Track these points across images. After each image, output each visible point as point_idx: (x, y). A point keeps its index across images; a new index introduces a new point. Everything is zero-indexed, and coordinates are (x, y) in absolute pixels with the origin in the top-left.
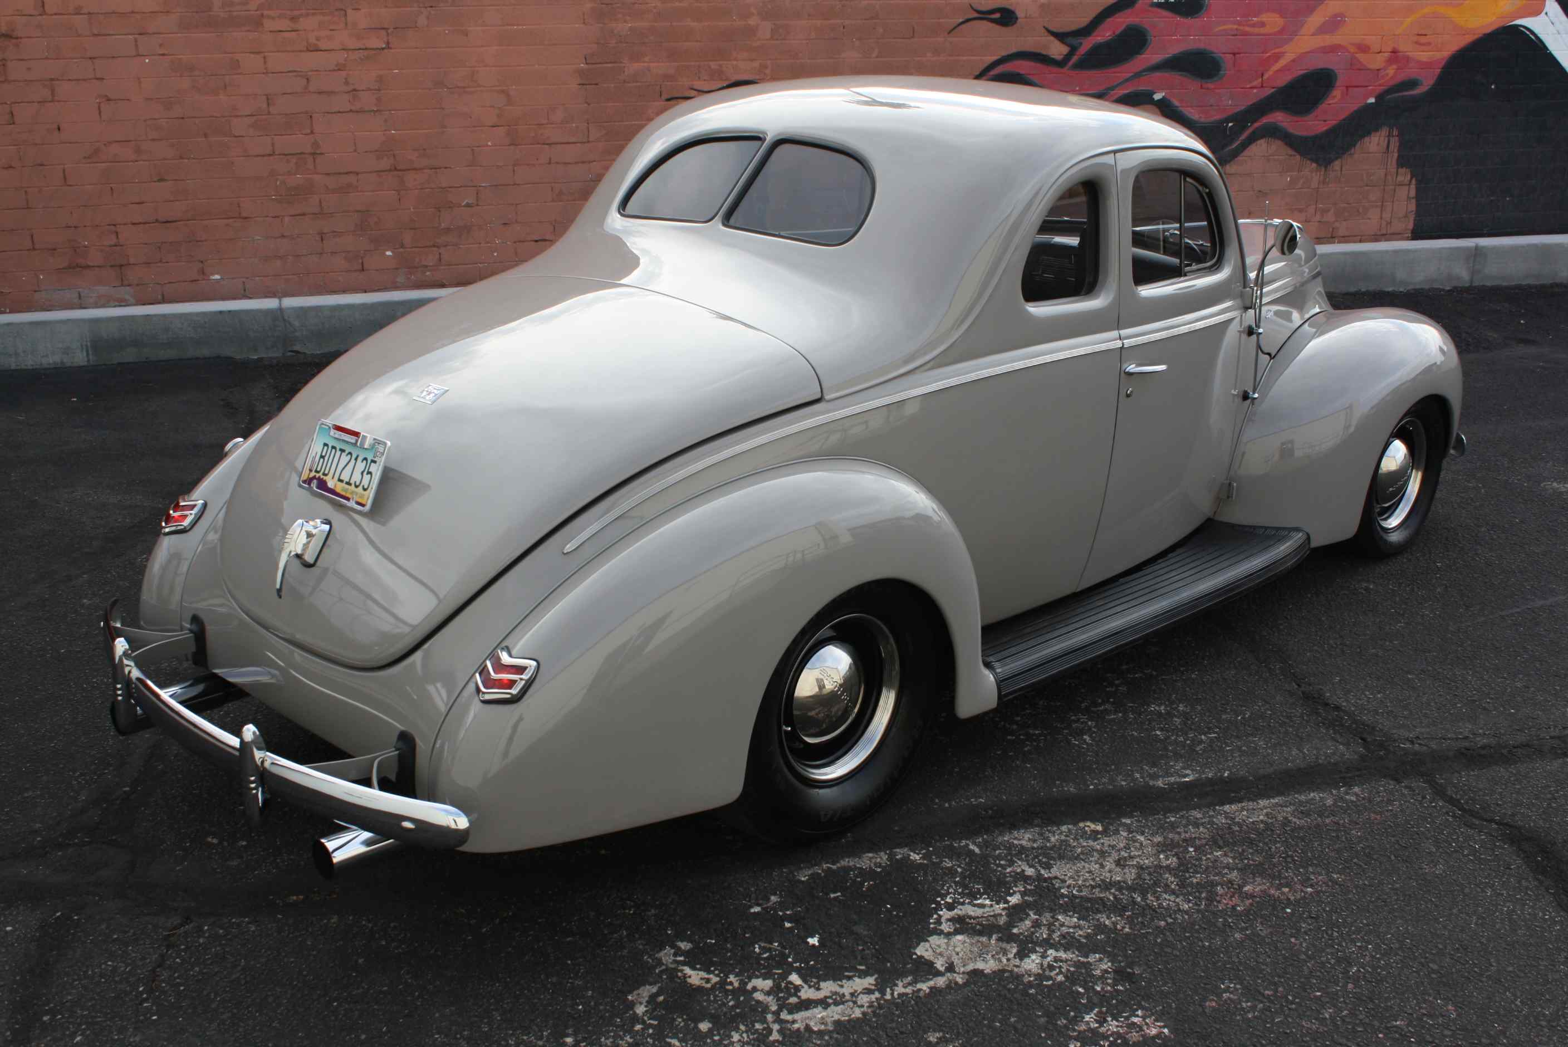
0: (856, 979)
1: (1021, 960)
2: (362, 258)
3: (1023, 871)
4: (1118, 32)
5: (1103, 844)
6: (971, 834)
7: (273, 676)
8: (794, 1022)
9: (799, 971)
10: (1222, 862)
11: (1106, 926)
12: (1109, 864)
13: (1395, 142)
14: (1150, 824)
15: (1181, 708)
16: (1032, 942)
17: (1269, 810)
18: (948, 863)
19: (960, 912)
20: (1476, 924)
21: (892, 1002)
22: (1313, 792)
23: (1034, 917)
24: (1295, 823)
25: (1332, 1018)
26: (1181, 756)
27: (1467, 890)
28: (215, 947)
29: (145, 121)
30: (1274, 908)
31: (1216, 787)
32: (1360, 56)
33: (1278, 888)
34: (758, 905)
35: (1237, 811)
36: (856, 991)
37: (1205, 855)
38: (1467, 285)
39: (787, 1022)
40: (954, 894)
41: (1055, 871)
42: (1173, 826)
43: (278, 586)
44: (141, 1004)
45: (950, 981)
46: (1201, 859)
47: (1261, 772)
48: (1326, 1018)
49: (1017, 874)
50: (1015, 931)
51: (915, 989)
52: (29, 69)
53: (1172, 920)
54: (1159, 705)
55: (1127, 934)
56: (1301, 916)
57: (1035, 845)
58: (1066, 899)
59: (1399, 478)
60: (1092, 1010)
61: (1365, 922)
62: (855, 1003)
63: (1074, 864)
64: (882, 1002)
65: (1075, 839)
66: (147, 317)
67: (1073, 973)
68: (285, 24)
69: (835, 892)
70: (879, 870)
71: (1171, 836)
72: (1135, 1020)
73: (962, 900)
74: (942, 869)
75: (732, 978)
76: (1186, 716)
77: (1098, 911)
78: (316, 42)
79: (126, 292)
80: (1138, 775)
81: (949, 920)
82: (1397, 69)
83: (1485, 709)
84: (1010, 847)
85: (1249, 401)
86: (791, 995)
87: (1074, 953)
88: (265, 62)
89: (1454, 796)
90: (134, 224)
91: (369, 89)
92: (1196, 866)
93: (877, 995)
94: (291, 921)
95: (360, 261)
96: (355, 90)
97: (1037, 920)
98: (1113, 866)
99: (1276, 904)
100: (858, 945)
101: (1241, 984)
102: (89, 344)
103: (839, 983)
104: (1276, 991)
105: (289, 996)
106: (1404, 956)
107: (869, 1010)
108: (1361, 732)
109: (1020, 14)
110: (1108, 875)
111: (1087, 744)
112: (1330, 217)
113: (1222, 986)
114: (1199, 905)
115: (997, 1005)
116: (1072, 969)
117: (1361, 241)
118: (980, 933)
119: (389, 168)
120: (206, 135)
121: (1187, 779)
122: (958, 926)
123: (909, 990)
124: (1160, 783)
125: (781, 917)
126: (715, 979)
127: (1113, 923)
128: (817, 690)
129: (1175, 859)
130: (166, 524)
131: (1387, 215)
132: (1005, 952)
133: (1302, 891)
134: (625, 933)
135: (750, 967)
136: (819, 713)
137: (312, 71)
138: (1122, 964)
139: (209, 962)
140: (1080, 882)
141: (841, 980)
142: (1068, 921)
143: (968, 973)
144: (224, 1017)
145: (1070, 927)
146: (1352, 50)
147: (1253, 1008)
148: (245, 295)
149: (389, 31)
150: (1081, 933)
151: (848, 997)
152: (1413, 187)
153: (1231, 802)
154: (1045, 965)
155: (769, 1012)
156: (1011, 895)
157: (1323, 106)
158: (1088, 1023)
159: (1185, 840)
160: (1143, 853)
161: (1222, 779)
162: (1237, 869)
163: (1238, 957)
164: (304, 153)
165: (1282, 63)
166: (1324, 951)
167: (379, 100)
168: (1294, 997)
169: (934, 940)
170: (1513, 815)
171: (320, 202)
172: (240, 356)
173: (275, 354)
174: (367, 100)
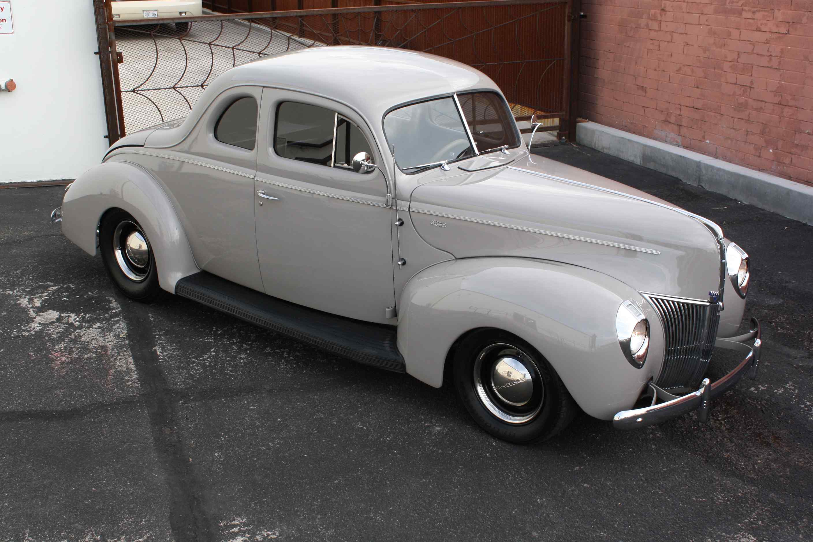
2: (761, 150)
5: (111, 337)
6: (127, 318)
10: (85, 355)
11: (53, 335)
12: (94, 337)
16: (48, 325)
18: (107, 315)
22: (139, 376)
23: (65, 326)
24: (111, 370)
26: (185, 355)
29: (697, 57)
31: (148, 357)
33: (62, 362)
35: (126, 360)
40: (85, 316)
41: (94, 329)
47: (161, 367)
49: (95, 324)
50: (57, 323)
52: (667, 26)
53: (49, 345)
57: (114, 327)
58: (73, 330)
65: (116, 333)
66: (659, 150)
68: (749, 15)
71: (111, 348)
73: (81, 317)
74: (104, 314)
77: (63, 334)
78: (761, 27)
79: (679, 139)
81: (68, 315)
88: (740, 34)
90: (686, 106)
91: (776, 56)
95: (759, 151)
96: (771, 55)
99: (49, 361)
107: (24, 306)
110: (87, 337)
118: (58, 319)
119: (778, 102)
120: (715, 68)
121: (159, 353)
122: (64, 316)
129: (92, 347)
133: (57, 366)
137: (757, 42)
140: (84, 332)
142: (59, 330)
149: (790, 24)
153: (134, 359)
159: (106, 350)
160: (100, 343)
161: (157, 359)
164: (746, 86)
167: (780, 62)
171: (749, 114)
172: (684, 181)
173: (695, 185)
174: (775, 62)
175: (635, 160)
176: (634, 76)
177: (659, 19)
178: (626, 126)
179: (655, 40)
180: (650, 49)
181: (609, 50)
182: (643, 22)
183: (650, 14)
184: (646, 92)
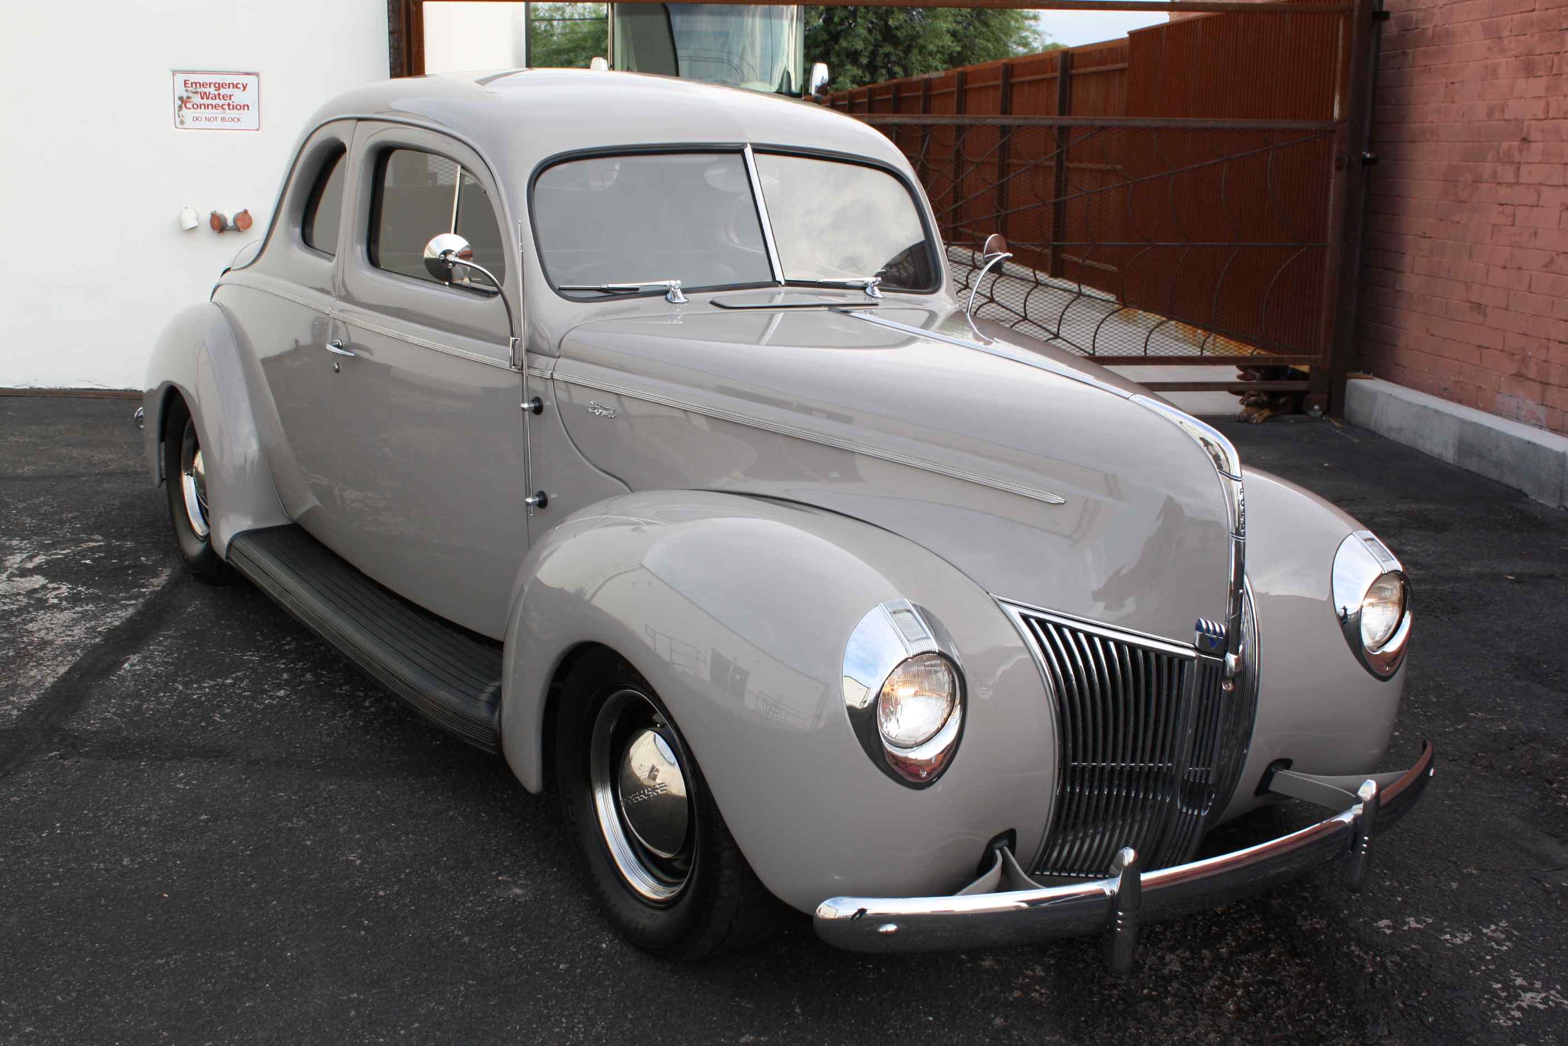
90: (1560, 342)
172: (1532, 497)
173: (1553, 505)
175: (1444, 454)
176: (1465, 283)
177: (1517, 160)
178: (1445, 389)
179: (1507, 204)
180: (1497, 225)
181: (1424, 233)
182: (1487, 169)
183: (1501, 152)
184: (1485, 315)
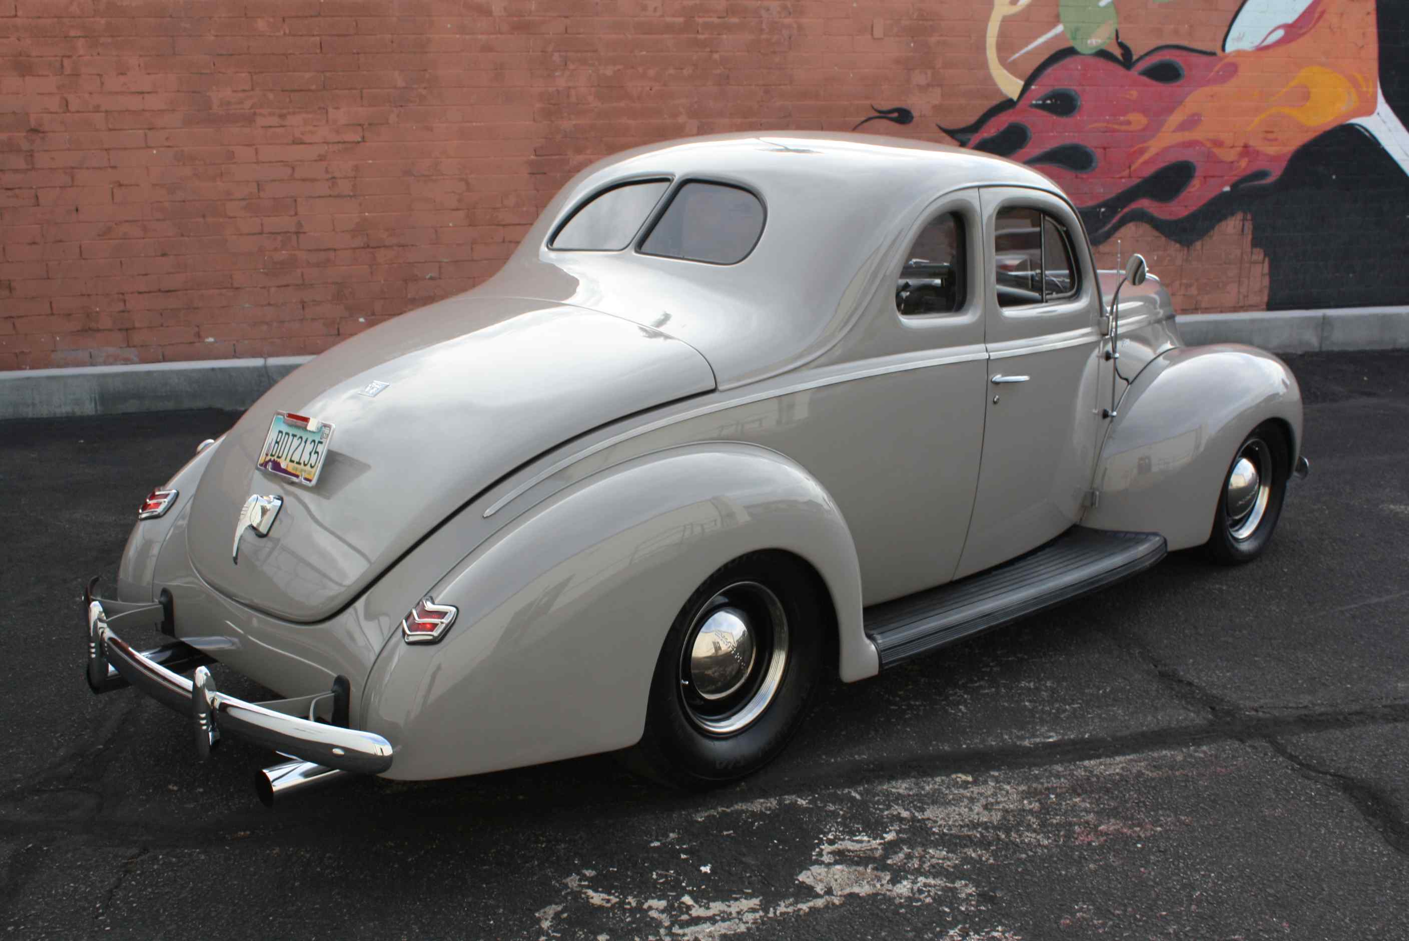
0: (744, 901)
1: (894, 884)
2: (339, 324)
3: (899, 814)
4: (1002, 129)
5: (972, 792)
6: (852, 783)
7: (233, 644)
8: (684, 935)
9: (691, 894)
10: (1080, 807)
11: (972, 858)
12: (977, 808)
13: (1249, 226)
14: (1016, 776)
15: (1049, 684)
16: (905, 871)
17: (1124, 765)
18: (831, 807)
19: (840, 847)
20: (1311, 857)
21: (775, 919)
22: (1166, 750)
23: (906, 850)
24: (1148, 775)
25: (1176, 934)
26: (1047, 722)
27: (1303, 830)
28: (168, 872)
29: (152, 203)
30: (1126, 844)
31: (1078, 746)
32: (1216, 150)
33: (1130, 827)
34: (658, 840)
35: (1095, 765)
36: (742, 910)
37: (1065, 801)
38: (1317, 350)
39: (678, 935)
40: (836, 832)
41: (928, 814)
42: (1037, 778)
43: (234, 554)
44: (97, 917)
45: (828, 903)
46: (1061, 804)
47: (1119, 734)
48: (1170, 933)
49: (894, 816)
50: (889, 862)
51: (796, 909)
52: (53, 159)
53: (1032, 854)
54: (1029, 682)
55: (991, 864)
56: (1150, 849)
57: (911, 793)
58: (937, 837)
59: (1248, 494)
60: (956, 926)
61: (1209, 854)
62: (740, 920)
63: (946, 808)
64: (765, 919)
65: (948, 787)
66: (149, 373)
67: (939, 896)
68: (275, 121)
69: (728, 830)
70: (768, 812)
71: (1034, 785)
72: (995, 934)
73: (842, 837)
74: (826, 811)
75: (630, 899)
76: (1053, 691)
77: (966, 846)
78: (301, 136)
79: (131, 353)
80: (1006, 737)
81: (829, 853)
82: (1250, 161)
83: (1324, 684)
84: (888, 794)
85: (1109, 419)
86: (682, 913)
87: (942, 880)
88: (257, 153)
89: (1293, 753)
90: (140, 293)
91: (346, 178)
92: (1056, 810)
93: (761, 913)
94: (237, 852)
95: (336, 327)
96: (334, 178)
97: (910, 853)
98: (981, 810)
99: (1127, 841)
100: (746, 872)
101: (1094, 905)
102: (97, 397)
103: (727, 903)
104: (1125, 911)
105: (230, 911)
106: (1244, 883)
107: (754, 926)
108: (1211, 703)
109: (915, 113)
110: (976, 817)
111: (963, 713)
112: (1194, 291)
113: (1076, 907)
114: (1058, 842)
115: (869, 921)
116: (940, 893)
117: (1221, 312)
118: (858, 864)
119: (362, 245)
120: (204, 216)
121: (1051, 740)
122: (837, 858)
123: (790, 909)
124: (1026, 743)
125: (678, 850)
126: (614, 900)
127: (979, 856)
128: (713, 651)
129: (1037, 804)
130: (143, 511)
131: (1243, 290)
132: (879, 879)
133: (1152, 830)
134: (536, 863)
135: (647, 889)
136: (715, 672)
137: (297, 161)
138: (986, 889)
139: (161, 884)
140: (950, 823)
141: (729, 901)
142: (937, 854)
143: (845, 896)
144: (170, 928)
145: (938, 859)
146: (1209, 145)
147: (1104, 925)
148: (235, 355)
149: (365, 127)
150: (949, 863)
151: (734, 915)
152: (1266, 264)
153: (1090, 758)
154: (915, 888)
155: (662, 927)
156: (887, 833)
157: (1183, 195)
158: (952, 937)
159: (1047, 789)
160: (1009, 799)
161: (1083, 740)
162: (1094, 812)
163: (1092, 883)
164: (289, 232)
165: (1146, 156)
166: (1170, 878)
167: (354, 186)
168: (1142, 916)
169: (815, 869)
170: (1347, 768)
171: (302, 275)
174: (344, 187)
177: (26, 149)
